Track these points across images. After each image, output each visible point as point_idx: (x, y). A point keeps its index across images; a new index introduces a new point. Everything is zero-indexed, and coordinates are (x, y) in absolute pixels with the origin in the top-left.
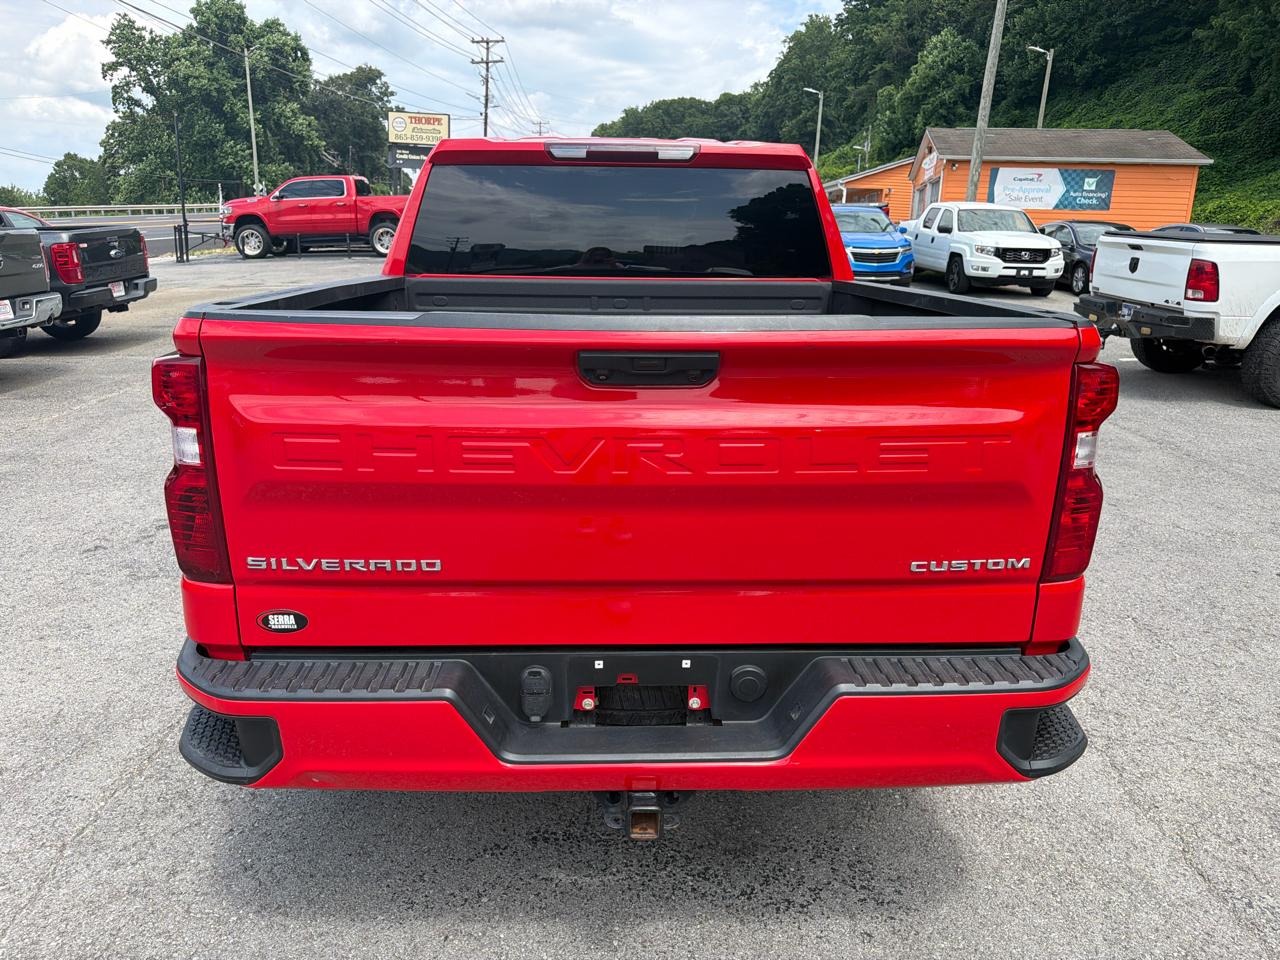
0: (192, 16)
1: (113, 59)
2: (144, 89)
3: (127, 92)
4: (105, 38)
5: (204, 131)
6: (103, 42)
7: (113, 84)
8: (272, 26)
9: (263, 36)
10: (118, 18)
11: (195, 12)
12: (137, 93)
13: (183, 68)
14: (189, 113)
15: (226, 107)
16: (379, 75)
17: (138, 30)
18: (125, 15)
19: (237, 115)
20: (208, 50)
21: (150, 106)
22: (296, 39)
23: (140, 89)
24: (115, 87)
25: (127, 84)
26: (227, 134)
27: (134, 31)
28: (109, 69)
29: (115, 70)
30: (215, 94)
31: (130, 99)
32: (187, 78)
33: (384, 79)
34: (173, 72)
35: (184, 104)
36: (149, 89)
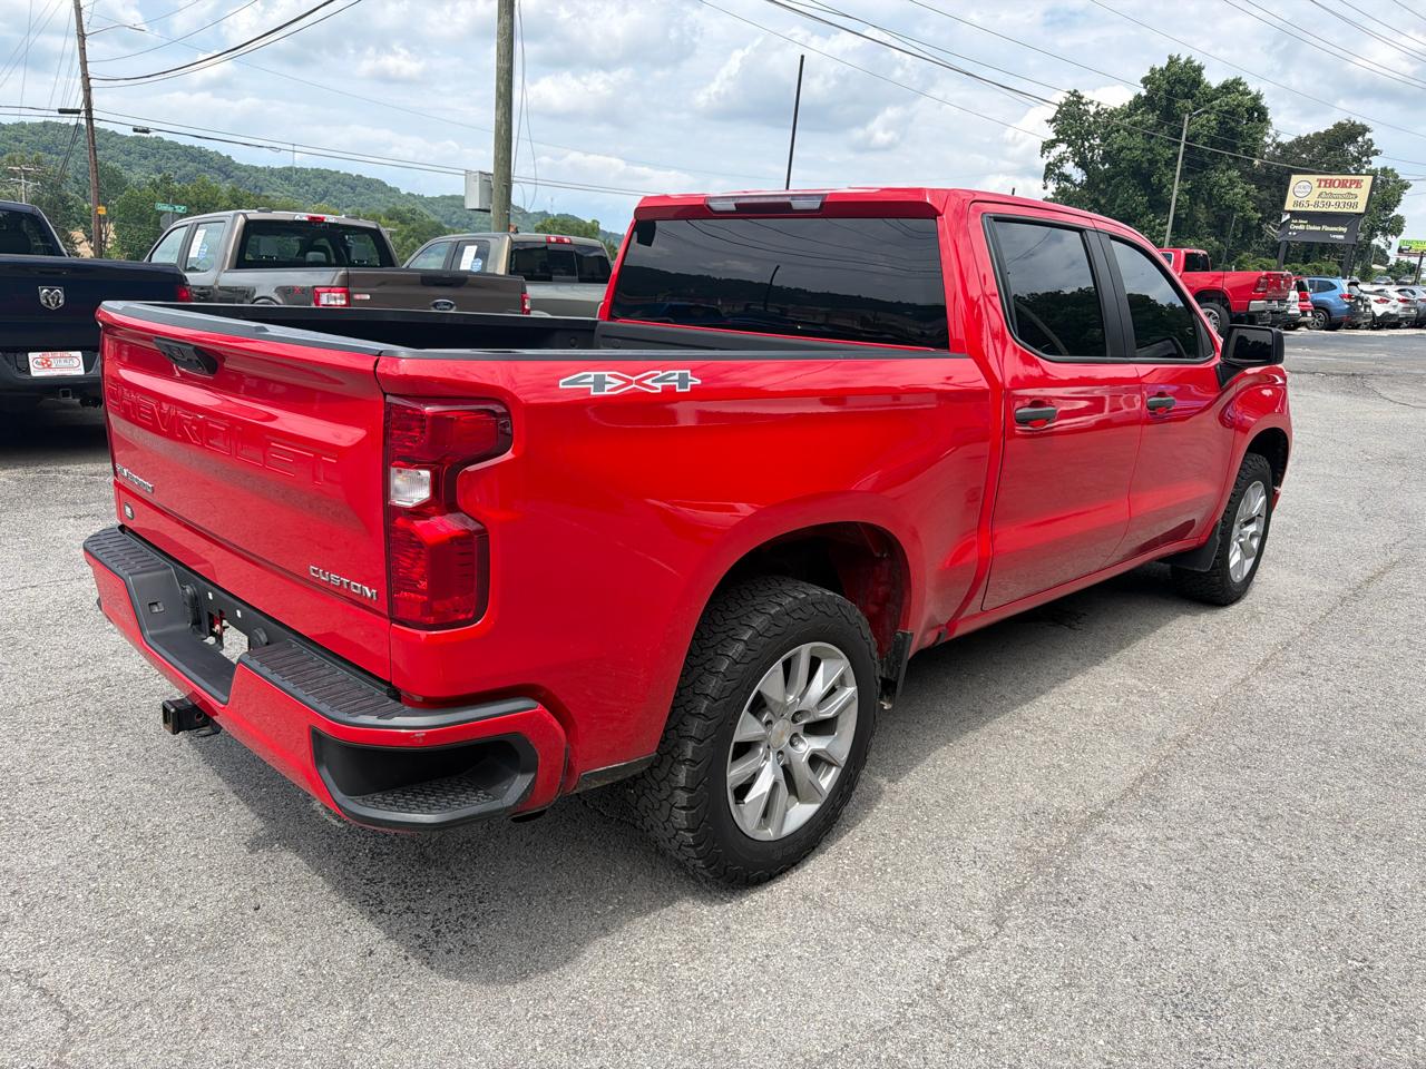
0: (1142, 85)
1: (1054, 137)
2: (1076, 164)
3: (1059, 168)
4: (1051, 117)
5: (1124, 205)
6: (1048, 121)
7: (1047, 162)
8: (1231, 87)
9: (1216, 99)
10: (1068, 95)
11: (1145, 81)
12: (1069, 168)
13: (1118, 140)
14: (1117, 186)
15: (1154, 179)
16: (1364, 130)
17: (1084, 105)
18: (1076, 91)
19: (1165, 186)
20: (1152, 119)
21: (1079, 181)
22: (1257, 98)
23: (1073, 164)
24: (1049, 164)
25: (1061, 161)
26: (1151, 206)
27: (1081, 106)
28: (1048, 146)
29: (1054, 146)
30: (1146, 165)
31: (1062, 174)
32: (1120, 150)
33: (1368, 136)
34: (1109, 145)
35: (1113, 178)
36: (1082, 164)
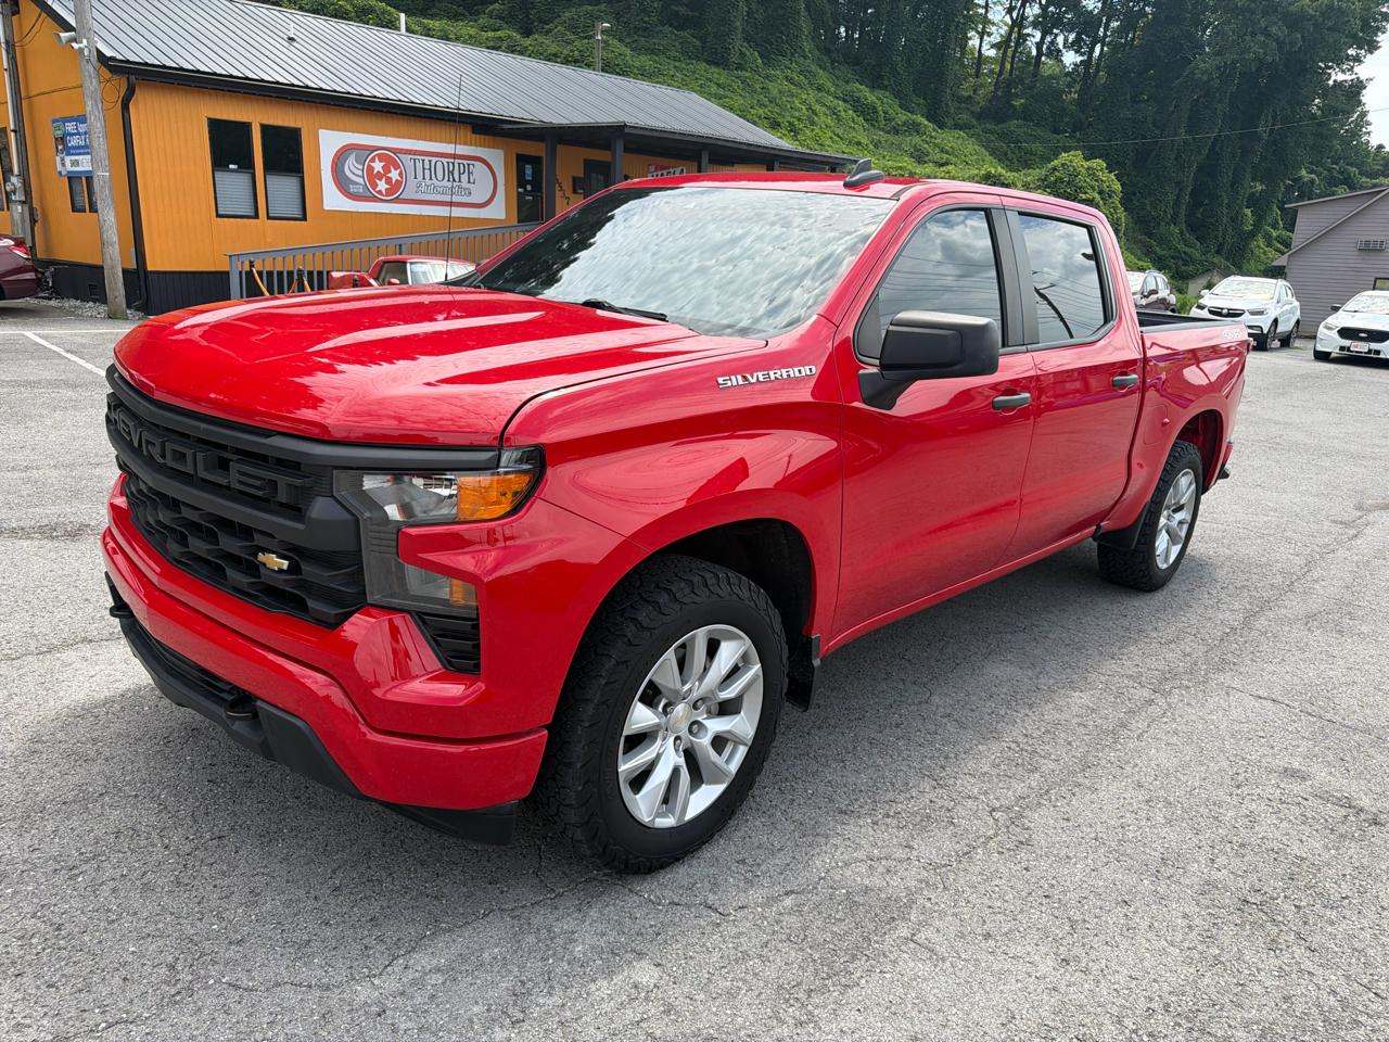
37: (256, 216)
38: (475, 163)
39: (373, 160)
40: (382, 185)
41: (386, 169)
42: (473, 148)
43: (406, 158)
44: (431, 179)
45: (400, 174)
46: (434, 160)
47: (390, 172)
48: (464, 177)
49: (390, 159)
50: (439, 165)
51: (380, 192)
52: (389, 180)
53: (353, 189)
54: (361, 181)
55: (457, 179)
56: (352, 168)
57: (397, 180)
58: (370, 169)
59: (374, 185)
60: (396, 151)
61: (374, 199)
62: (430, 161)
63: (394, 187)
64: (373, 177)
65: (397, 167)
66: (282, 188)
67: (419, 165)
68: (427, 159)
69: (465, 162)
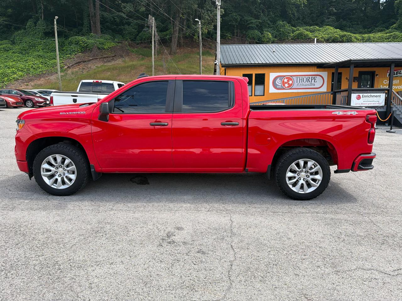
37: (252, 96)
38: (317, 76)
39: (284, 79)
40: (286, 85)
41: (288, 81)
42: (317, 72)
43: (294, 78)
44: (302, 82)
45: (292, 82)
46: (303, 77)
47: (289, 81)
48: (313, 81)
49: (289, 78)
50: (305, 78)
51: (286, 87)
52: (289, 84)
53: (278, 87)
54: (280, 85)
55: (310, 81)
56: (278, 82)
57: (291, 83)
58: (283, 81)
59: (284, 85)
60: (291, 76)
61: (284, 89)
62: (302, 77)
63: (290, 85)
64: (284, 83)
65: (291, 80)
66: (259, 88)
67: (298, 79)
68: (301, 77)
69: (314, 77)
